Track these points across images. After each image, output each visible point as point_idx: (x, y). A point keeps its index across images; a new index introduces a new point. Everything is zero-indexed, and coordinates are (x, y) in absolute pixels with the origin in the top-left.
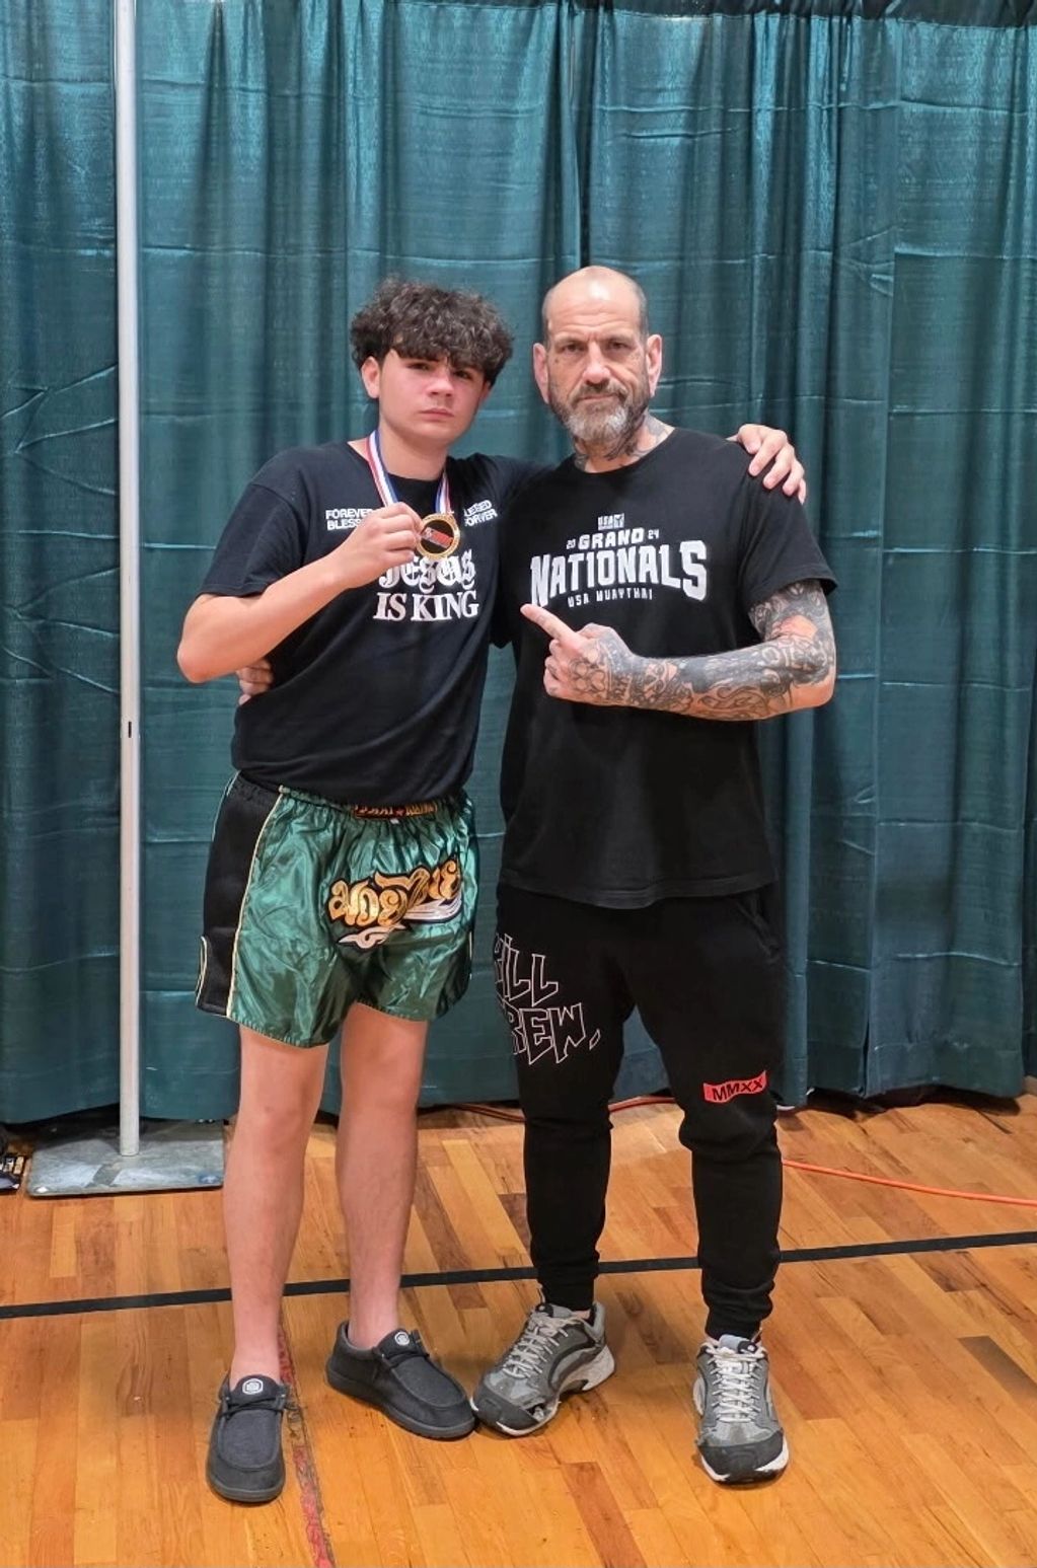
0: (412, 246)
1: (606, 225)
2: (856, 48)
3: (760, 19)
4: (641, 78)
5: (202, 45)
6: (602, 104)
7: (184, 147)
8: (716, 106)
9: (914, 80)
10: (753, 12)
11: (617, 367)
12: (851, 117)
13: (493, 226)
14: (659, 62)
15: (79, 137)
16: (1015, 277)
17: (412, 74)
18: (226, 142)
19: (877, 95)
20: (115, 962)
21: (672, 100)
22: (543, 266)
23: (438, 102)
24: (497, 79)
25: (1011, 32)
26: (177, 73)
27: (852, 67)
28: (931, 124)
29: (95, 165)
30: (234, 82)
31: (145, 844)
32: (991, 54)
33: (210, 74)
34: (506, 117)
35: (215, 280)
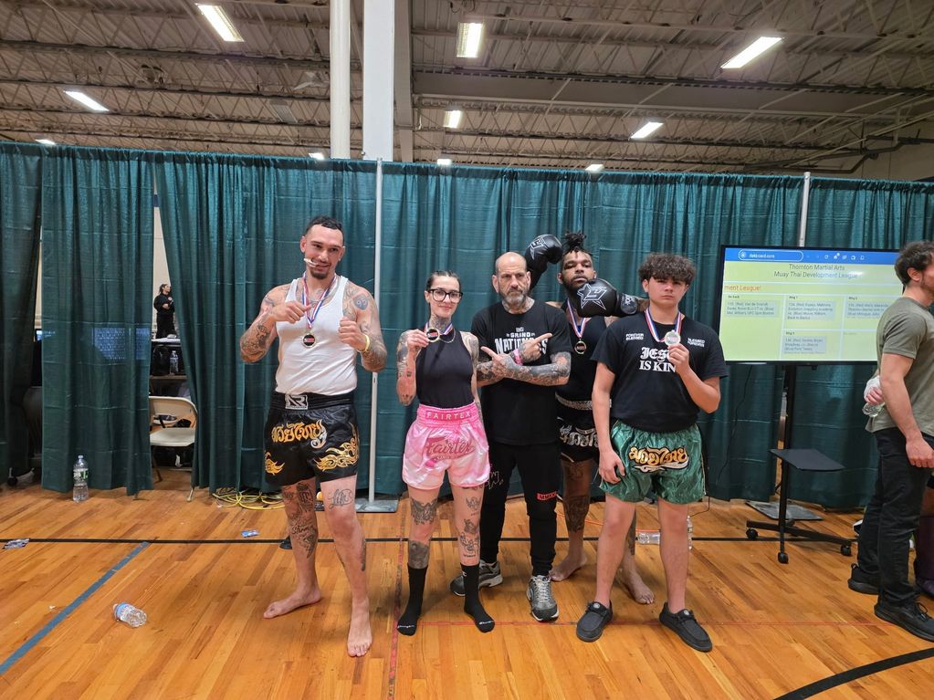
0: (458, 246)
1: (514, 241)
2: (588, 191)
3: (561, 182)
4: (525, 199)
5: (400, 190)
6: (515, 207)
7: (394, 217)
8: (547, 207)
9: (606, 200)
10: (559, 180)
11: (521, 283)
12: (587, 210)
13: (482, 241)
14: (530, 195)
15: (365, 215)
16: (637, 257)
17: (459, 197)
18: (406, 217)
19: (595, 204)
20: (369, 447)
21: (534, 206)
22: (496, 251)
23: (467, 206)
24: (484, 199)
25: (636, 186)
26: (393, 198)
27: (587, 196)
28: (611, 213)
29: (370, 223)
30: (409, 200)
31: (378, 414)
32: (630, 192)
33: (403, 198)
34: (486, 210)
35: (403, 254)
